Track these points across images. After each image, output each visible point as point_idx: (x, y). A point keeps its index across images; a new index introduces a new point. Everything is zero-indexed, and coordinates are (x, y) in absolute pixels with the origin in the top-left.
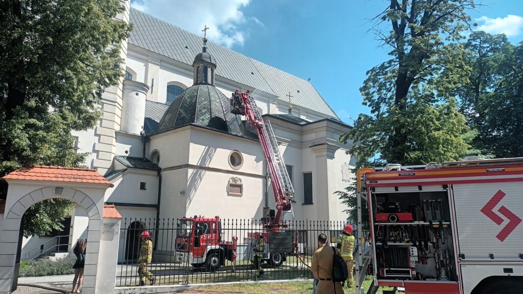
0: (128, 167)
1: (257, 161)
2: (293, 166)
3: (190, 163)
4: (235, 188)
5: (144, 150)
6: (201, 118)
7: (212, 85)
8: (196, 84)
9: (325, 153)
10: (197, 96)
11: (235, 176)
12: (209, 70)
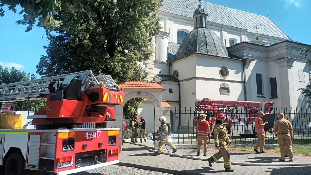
0: (162, 80)
1: (236, 73)
2: (262, 74)
3: (196, 76)
4: (225, 90)
5: (169, 70)
6: (201, 49)
7: (206, 27)
8: (195, 28)
9: (286, 64)
10: (197, 35)
11: (224, 82)
12: (204, 18)
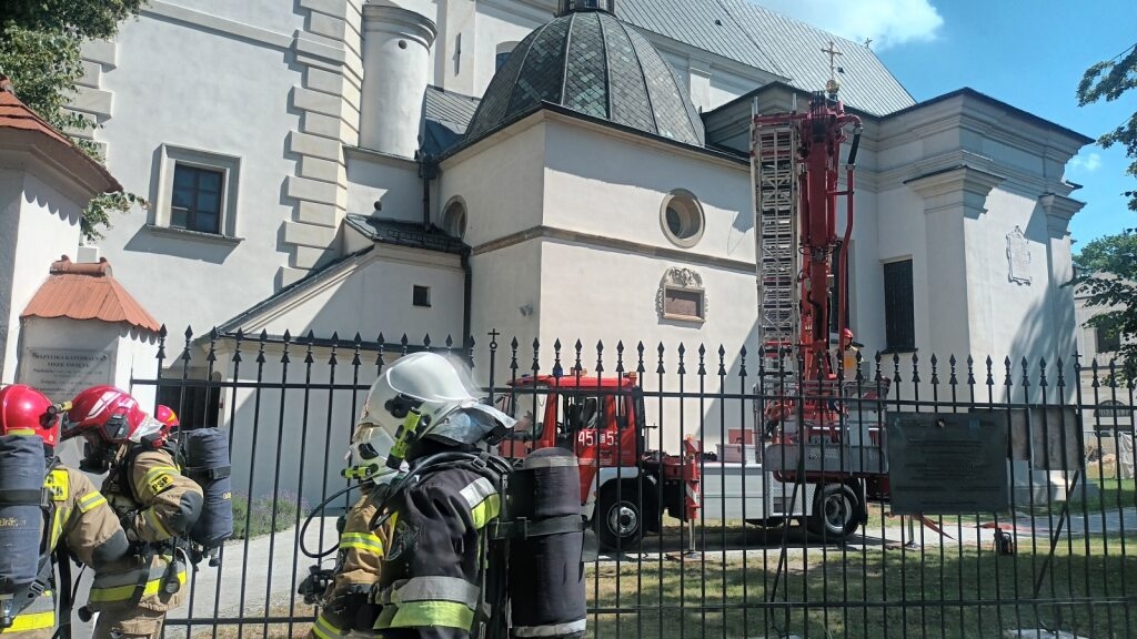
0: (376, 240)
1: (741, 225)
2: (852, 242)
3: (545, 224)
4: (682, 301)
5: (426, 200)
6: (579, 98)
9: (959, 196)
10: (565, 39)
11: (680, 266)
